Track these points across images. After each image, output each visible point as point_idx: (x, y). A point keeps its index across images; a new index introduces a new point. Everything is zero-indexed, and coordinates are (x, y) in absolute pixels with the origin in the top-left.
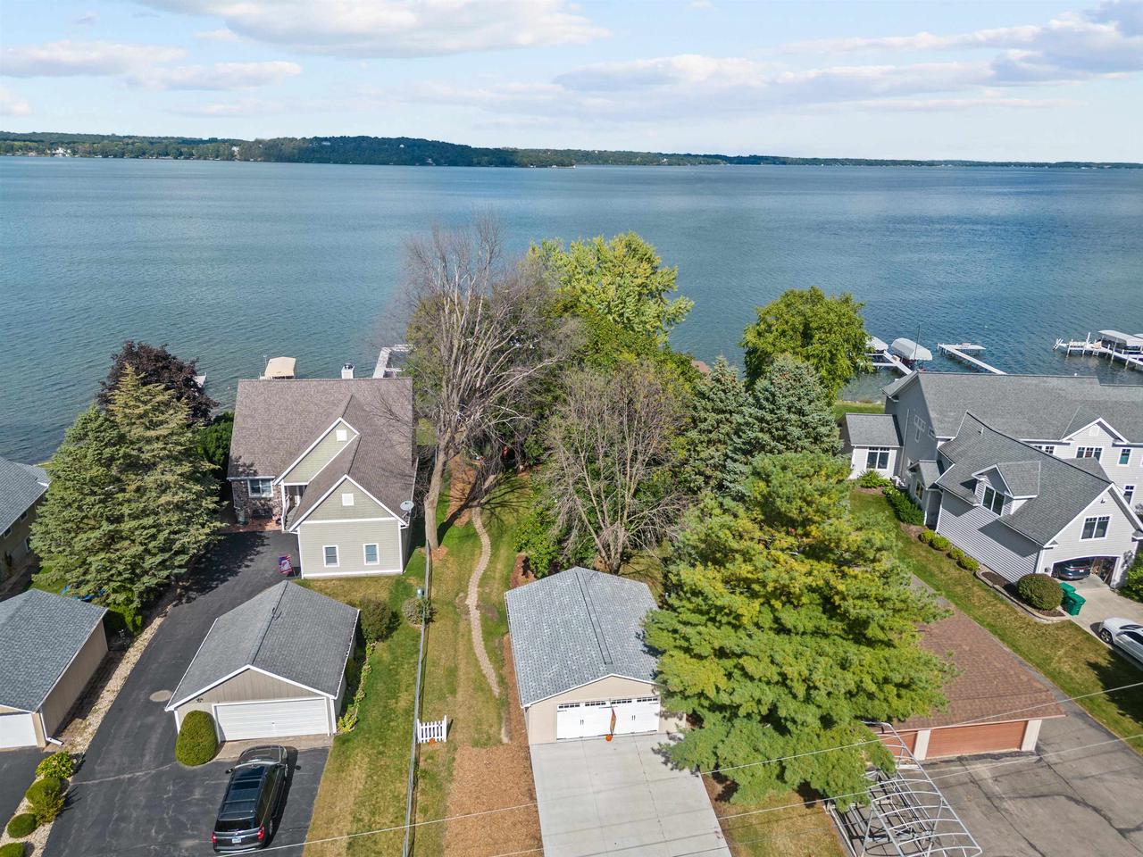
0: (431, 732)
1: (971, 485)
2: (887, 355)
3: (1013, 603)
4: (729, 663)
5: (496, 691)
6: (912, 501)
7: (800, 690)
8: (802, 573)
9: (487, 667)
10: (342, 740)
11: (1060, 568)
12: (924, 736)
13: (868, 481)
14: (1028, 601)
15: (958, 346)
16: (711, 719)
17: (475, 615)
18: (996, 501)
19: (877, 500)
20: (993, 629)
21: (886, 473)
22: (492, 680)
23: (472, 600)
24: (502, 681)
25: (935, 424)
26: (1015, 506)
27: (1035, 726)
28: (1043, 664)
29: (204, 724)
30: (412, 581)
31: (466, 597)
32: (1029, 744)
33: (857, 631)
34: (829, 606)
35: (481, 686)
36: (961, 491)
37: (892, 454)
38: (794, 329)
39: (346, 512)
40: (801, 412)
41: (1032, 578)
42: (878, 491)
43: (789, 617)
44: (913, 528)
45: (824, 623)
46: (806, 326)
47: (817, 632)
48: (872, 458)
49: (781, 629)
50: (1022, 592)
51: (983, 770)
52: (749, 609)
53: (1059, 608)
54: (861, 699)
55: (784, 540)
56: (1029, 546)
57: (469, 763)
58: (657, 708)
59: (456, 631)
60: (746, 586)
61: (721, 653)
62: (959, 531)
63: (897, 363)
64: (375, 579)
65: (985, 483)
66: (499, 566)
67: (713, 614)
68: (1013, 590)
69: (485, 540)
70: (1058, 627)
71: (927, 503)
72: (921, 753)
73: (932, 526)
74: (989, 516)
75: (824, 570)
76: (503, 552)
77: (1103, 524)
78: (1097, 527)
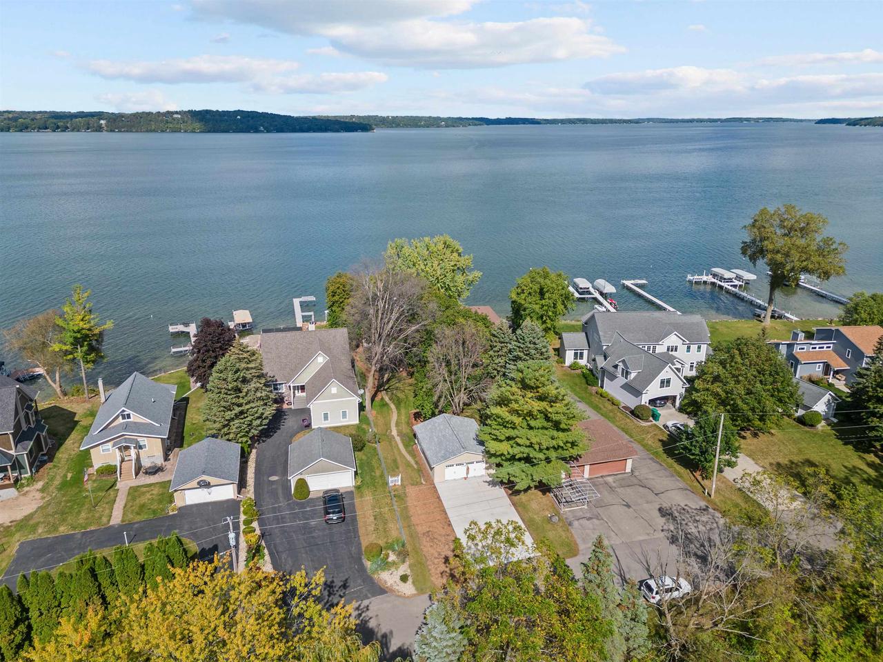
0: (395, 481)
1: (616, 367)
2: (592, 290)
3: (632, 418)
4: (511, 442)
5: (415, 466)
6: (594, 375)
7: (537, 447)
8: (537, 406)
9: (409, 458)
10: (358, 488)
11: (653, 402)
12: (587, 468)
13: (573, 367)
14: (638, 417)
15: (632, 282)
16: (505, 464)
17: (398, 439)
18: (626, 373)
19: (578, 376)
20: (623, 429)
21: (583, 362)
22: (413, 462)
23: (394, 433)
24: (417, 463)
25: (602, 338)
26: (633, 376)
27: (629, 462)
28: (641, 442)
29: (302, 484)
30: (364, 426)
31: (391, 431)
32: (628, 470)
33: (557, 426)
34: (547, 419)
35: (408, 465)
36: (611, 370)
37: (586, 353)
38: (535, 292)
39: (334, 396)
40: (535, 344)
41: (640, 407)
42: (579, 371)
43: (533, 423)
44: (594, 388)
45: (546, 424)
46: (541, 289)
47: (544, 428)
48: (576, 354)
49: (531, 428)
50: (636, 413)
51: (610, 479)
52: (517, 420)
53: (651, 419)
54: (560, 450)
55: (530, 395)
56: (637, 393)
57: (412, 491)
58: (484, 465)
59: (391, 445)
60: (516, 412)
61: (509, 439)
62: (612, 388)
63: (597, 295)
64: (347, 427)
65: (621, 366)
66: (403, 418)
67: (505, 424)
68: (632, 412)
69: (392, 406)
70: (649, 427)
71: (599, 376)
72: (586, 475)
73: (602, 387)
74: (624, 381)
75: (544, 404)
76: (403, 411)
77: (668, 381)
78: (665, 383)
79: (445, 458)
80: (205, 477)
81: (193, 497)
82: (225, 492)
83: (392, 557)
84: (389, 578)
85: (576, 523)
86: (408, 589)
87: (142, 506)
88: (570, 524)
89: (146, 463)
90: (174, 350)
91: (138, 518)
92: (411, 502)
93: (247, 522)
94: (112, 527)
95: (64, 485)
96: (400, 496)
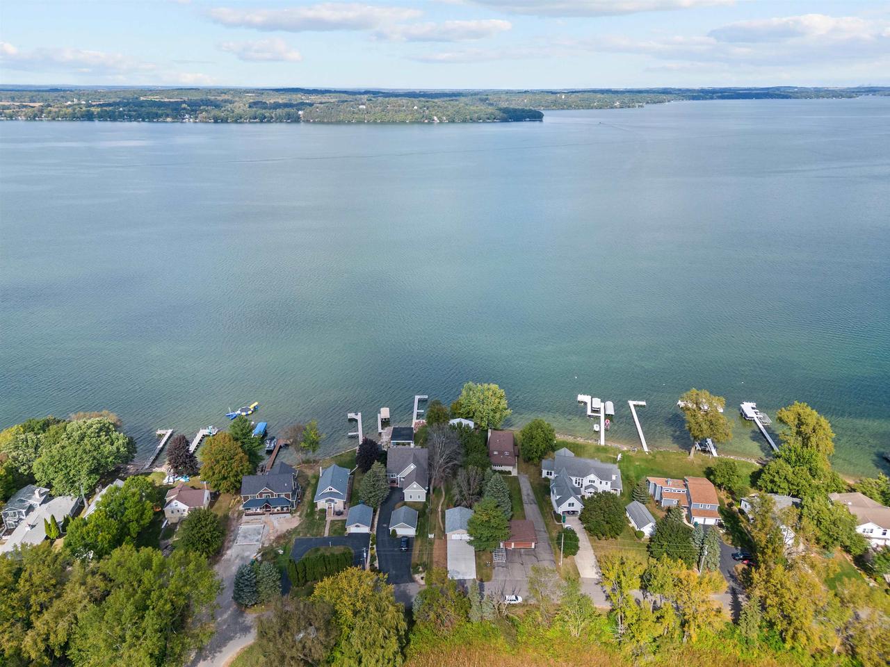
0: (432, 536)
2: (602, 409)
3: (554, 519)
5: (442, 530)
9: (441, 524)
10: (416, 536)
12: (513, 544)
13: (545, 479)
14: (556, 519)
17: (440, 513)
20: (547, 525)
21: (551, 477)
22: (442, 527)
23: (440, 510)
24: (444, 528)
27: (533, 544)
28: (549, 532)
29: (394, 531)
30: (428, 503)
31: (438, 509)
32: (533, 547)
35: (440, 528)
37: (553, 473)
39: (415, 489)
41: (559, 514)
48: (548, 473)
50: (558, 517)
53: (562, 522)
56: (560, 506)
57: (437, 542)
58: (468, 535)
59: (436, 516)
63: (602, 414)
64: (420, 502)
66: (446, 502)
68: (556, 516)
70: (559, 525)
72: (513, 547)
76: (447, 498)
77: (573, 504)
78: (571, 505)
79: (452, 530)
80: (357, 524)
81: (352, 529)
82: (365, 529)
83: (421, 569)
84: (417, 577)
85: (496, 568)
86: (423, 582)
87: (335, 530)
88: (494, 568)
89: (337, 509)
90: (350, 434)
91: (334, 536)
92: (435, 547)
93: (372, 545)
94: (325, 538)
95: (307, 515)
96: (431, 543)
